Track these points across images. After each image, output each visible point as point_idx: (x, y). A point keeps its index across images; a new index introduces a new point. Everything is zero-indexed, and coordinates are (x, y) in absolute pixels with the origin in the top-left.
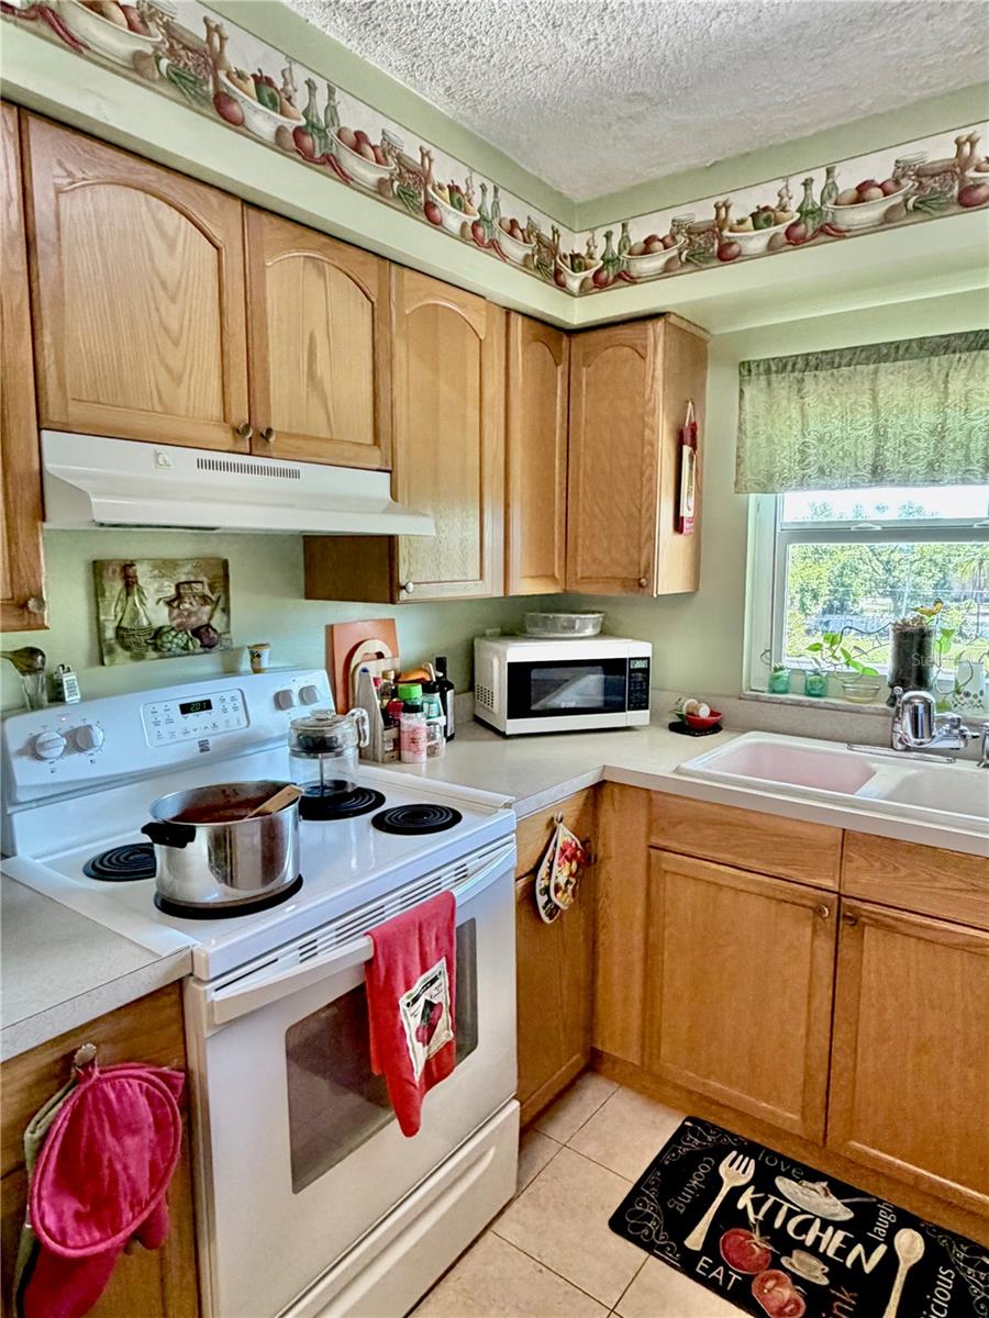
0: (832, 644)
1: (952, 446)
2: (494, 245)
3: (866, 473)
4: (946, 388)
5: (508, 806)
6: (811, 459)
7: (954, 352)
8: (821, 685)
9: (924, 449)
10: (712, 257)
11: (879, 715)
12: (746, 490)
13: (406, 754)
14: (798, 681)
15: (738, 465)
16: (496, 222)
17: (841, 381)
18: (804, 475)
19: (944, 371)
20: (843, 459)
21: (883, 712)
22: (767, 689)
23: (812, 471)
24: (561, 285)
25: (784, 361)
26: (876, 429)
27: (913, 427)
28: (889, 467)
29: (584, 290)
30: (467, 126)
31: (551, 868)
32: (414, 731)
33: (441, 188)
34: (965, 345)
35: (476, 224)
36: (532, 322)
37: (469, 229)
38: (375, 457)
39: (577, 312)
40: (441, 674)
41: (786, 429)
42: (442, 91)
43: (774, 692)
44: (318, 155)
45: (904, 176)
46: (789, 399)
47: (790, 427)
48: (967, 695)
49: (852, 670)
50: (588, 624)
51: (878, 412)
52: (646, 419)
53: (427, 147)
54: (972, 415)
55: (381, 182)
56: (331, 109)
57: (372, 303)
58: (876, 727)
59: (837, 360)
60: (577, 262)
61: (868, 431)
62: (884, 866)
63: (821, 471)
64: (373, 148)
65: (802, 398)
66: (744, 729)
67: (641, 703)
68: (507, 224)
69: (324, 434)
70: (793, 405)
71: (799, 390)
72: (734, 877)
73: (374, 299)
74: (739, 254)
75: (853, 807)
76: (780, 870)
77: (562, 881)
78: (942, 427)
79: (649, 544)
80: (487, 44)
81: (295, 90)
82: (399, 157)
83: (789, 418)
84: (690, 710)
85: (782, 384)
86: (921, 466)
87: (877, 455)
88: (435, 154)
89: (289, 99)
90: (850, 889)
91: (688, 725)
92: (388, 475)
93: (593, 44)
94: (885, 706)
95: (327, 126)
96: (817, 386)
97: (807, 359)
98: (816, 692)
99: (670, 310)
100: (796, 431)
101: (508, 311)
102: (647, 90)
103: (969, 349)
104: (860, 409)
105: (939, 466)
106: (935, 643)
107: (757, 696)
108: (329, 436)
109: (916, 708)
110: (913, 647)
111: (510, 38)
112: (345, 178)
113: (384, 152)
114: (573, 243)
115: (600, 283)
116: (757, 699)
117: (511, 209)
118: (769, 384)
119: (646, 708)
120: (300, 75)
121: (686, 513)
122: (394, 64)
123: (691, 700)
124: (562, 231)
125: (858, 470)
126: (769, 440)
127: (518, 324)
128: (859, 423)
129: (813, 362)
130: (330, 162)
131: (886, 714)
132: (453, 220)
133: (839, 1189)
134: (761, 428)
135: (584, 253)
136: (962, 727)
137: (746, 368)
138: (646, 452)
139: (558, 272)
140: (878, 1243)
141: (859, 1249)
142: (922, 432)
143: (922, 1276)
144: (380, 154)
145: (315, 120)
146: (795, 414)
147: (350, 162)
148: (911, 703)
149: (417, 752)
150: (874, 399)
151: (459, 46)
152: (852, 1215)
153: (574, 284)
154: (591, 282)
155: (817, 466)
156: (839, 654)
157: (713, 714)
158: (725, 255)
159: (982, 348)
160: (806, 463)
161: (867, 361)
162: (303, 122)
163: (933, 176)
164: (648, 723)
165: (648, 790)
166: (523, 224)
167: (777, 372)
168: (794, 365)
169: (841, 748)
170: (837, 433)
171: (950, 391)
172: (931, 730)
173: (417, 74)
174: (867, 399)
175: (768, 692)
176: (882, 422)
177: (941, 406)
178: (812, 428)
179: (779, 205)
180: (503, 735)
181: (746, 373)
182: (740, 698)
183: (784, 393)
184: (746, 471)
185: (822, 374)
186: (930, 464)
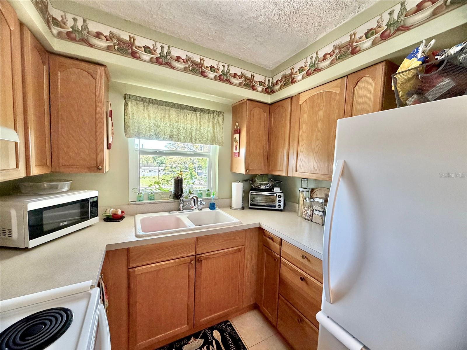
1: (189, 133)
3: (168, 137)
4: (186, 118)
6: (153, 130)
7: (188, 110)
8: (154, 197)
9: (182, 133)
10: (128, 53)
11: (172, 202)
12: (129, 136)
14: (146, 197)
15: (126, 128)
17: (160, 109)
18: (151, 135)
19: (186, 114)
20: (161, 131)
21: (173, 201)
23: (153, 134)
24: (50, 28)
25: (142, 98)
26: (170, 125)
27: (179, 127)
28: (175, 136)
29: (60, 36)
34: (190, 109)
36: (34, 36)
39: (58, 45)
41: (143, 119)
43: (140, 201)
45: (189, 60)
46: (144, 111)
49: (161, 191)
50: (66, 186)
51: (171, 121)
54: (192, 126)
58: (173, 205)
60: (56, 22)
61: (167, 125)
62: (206, 243)
63: (156, 134)
65: (148, 111)
66: (134, 214)
67: (95, 215)
70: (145, 113)
71: (147, 109)
74: (139, 58)
75: (197, 230)
78: (186, 128)
83: (144, 116)
84: (114, 213)
85: (141, 104)
86: (182, 137)
87: (171, 132)
90: (198, 252)
97: (149, 100)
98: (152, 199)
100: (147, 120)
101: (22, 24)
104: (165, 119)
105: (186, 138)
107: (135, 203)
109: (195, 200)
116: (136, 204)
118: (137, 104)
119: (97, 216)
121: (110, 142)
123: (112, 209)
124: (49, 3)
125: (165, 135)
126: (138, 121)
127: (27, 33)
128: (165, 123)
129: (151, 101)
131: (174, 202)
133: (196, 336)
134: (135, 117)
135: (59, 20)
139: (48, 20)
140: (212, 341)
141: (211, 347)
142: (182, 128)
143: (223, 338)
146: (146, 115)
148: (194, 198)
150: (169, 117)
152: (203, 340)
153: (55, 31)
154: (65, 34)
155: (154, 132)
157: (122, 212)
158: (134, 55)
159: (193, 111)
160: (151, 131)
161: (167, 106)
163: (195, 64)
164: (98, 222)
165: (128, 248)
167: (139, 101)
168: (145, 101)
169: (166, 214)
170: (159, 124)
171: (188, 119)
174: (167, 116)
175: (138, 201)
176: (172, 123)
177: (186, 123)
178: (152, 121)
179: (153, 49)
180: (26, 249)
181: (128, 98)
182: (129, 205)
183: (142, 108)
184: (131, 130)
185: (155, 106)
186: (184, 137)
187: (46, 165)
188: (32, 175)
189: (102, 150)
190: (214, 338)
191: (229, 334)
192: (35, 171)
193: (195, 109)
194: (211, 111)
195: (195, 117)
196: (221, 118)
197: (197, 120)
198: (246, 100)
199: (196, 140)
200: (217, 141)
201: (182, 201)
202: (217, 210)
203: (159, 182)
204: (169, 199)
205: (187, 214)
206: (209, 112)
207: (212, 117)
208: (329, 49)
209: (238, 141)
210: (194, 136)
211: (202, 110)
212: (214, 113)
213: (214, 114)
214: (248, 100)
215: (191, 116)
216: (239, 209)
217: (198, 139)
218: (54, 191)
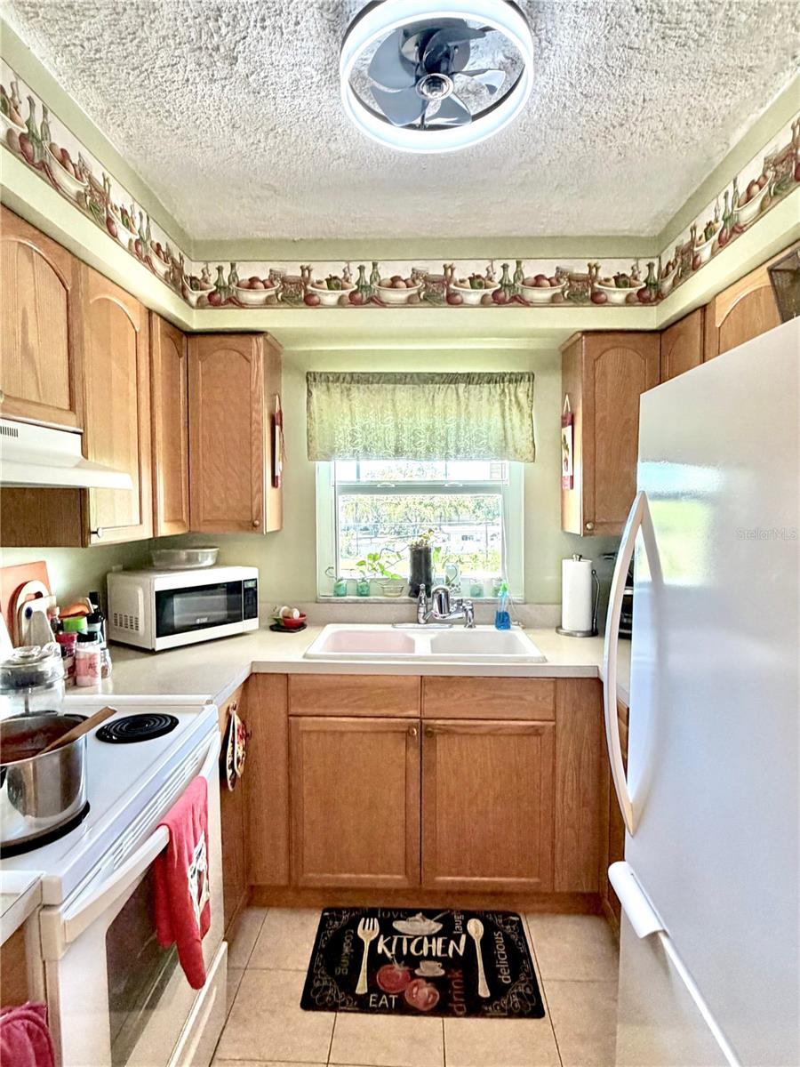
0: (374, 559)
1: (439, 438)
2: (147, 260)
3: (391, 451)
4: (433, 403)
5: (209, 702)
6: (359, 440)
7: (436, 383)
8: (367, 588)
9: (424, 440)
10: (300, 301)
11: (406, 603)
12: (316, 458)
13: (83, 679)
14: (351, 587)
15: (309, 442)
16: (148, 243)
17: (374, 392)
18: (354, 451)
19: (432, 394)
20: (376, 441)
21: (407, 601)
22: (332, 594)
23: (359, 448)
24: (185, 298)
25: (338, 375)
26: (396, 425)
27: (417, 426)
28: (406, 448)
29: (200, 304)
30: (131, 165)
31: (233, 746)
32: (92, 657)
33: (116, 208)
34: (442, 381)
35: (137, 242)
36: (165, 322)
37: (133, 244)
38: (72, 422)
39: (197, 320)
40: (96, 607)
41: (340, 419)
42: (123, 136)
43: (338, 595)
44: (37, 161)
45: (417, 278)
46: (342, 400)
47: (343, 418)
48: (453, 585)
49: (385, 576)
50: (208, 556)
51: (397, 415)
52: (253, 405)
53: (107, 175)
54: (447, 421)
55: (79, 194)
56: (45, 125)
57: (67, 291)
58: (405, 611)
59: (371, 379)
60: (195, 284)
61: (391, 425)
62: (446, 694)
63: (365, 448)
64: (74, 165)
65: (350, 400)
66: (323, 623)
67: (252, 614)
68: (155, 247)
69: (34, 398)
70: (344, 404)
71: (348, 395)
72: (353, 723)
73: (69, 288)
74: (318, 303)
75: (425, 660)
76: (384, 712)
77: (240, 755)
78: (433, 427)
79: (260, 495)
80: (178, 119)
81: (20, 102)
82: (90, 177)
83: (343, 412)
84: (286, 615)
85: (336, 390)
86: (422, 449)
87: (397, 440)
88: (112, 181)
89: (16, 108)
90: (428, 713)
91: (285, 625)
92: (79, 436)
93: (254, 147)
94: (407, 598)
95: (43, 139)
96: (358, 393)
97: (352, 377)
98: (365, 593)
99: (269, 331)
100: (347, 421)
101: (150, 312)
102: (277, 185)
103: (443, 383)
104: (385, 411)
105: (433, 450)
106: (433, 554)
107: (329, 600)
108: (38, 401)
109: (440, 596)
110: (421, 559)
111: (198, 122)
112: (56, 186)
113: (80, 170)
114: (193, 269)
115: (212, 301)
116: (328, 602)
117: (158, 236)
118: (328, 389)
119: (256, 617)
120: (24, 92)
121: (278, 473)
122: (91, 104)
123: (285, 608)
124: (185, 258)
125: (386, 449)
126: (331, 426)
127: (157, 323)
128: (386, 420)
129: (356, 378)
130: (43, 169)
131: (411, 602)
132: (125, 235)
133: (429, 914)
134: (325, 418)
135: (200, 277)
136: (464, 605)
137: (311, 378)
138: (253, 428)
139: (183, 289)
140: (460, 936)
141: (452, 943)
142: (422, 428)
143: (487, 941)
144: (78, 172)
145: (34, 131)
146: (346, 410)
147: (58, 171)
149: (94, 675)
150: (394, 406)
151: (155, 112)
152: (441, 925)
153: (193, 299)
154: (206, 299)
155: (362, 445)
156: (378, 567)
157: (302, 616)
158: (310, 301)
159: (450, 383)
160: (355, 443)
161: (388, 382)
162: (26, 130)
163: (434, 282)
164: (257, 627)
165: (287, 674)
166: (164, 249)
167: (332, 382)
168: (344, 379)
169: (388, 627)
170: (373, 425)
171: (436, 405)
172: (449, 608)
173: (108, 118)
174: (389, 405)
175: (335, 596)
176: (399, 420)
177: (431, 414)
178: (357, 420)
179: (344, 278)
180: (152, 652)
181: (312, 379)
182: (317, 602)
183: (338, 396)
184: (317, 445)
185: (362, 387)
186: (428, 448)
187: (180, 521)
188: (159, 535)
189: (261, 490)
190: (465, 931)
191: (506, 937)
192: (165, 530)
193: (452, 379)
194: (495, 376)
195: (455, 396)
196: (522, 389)
197: (459, 404)
198: (579, 335)
199: (458, 451)
200: (511, 450)
201: (423, 602)
202: (516, 631)
203: (377, 554)
204: (399, 596)
205: (433, 633)
206: (491, 379)
207: (499, 391)
208: (753, 171)
209: (570, 447)
210: (451, 445)
211: (469, 378)
212: (503, 379)
213: (503, 382)
214: (586, 332)
215: (445, 396)
216: (578, 634)
217: (462, 451)
218: (191, 564)
